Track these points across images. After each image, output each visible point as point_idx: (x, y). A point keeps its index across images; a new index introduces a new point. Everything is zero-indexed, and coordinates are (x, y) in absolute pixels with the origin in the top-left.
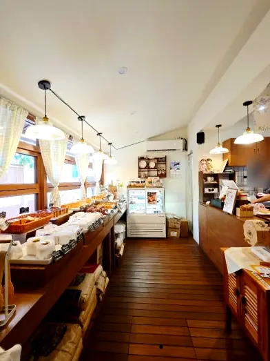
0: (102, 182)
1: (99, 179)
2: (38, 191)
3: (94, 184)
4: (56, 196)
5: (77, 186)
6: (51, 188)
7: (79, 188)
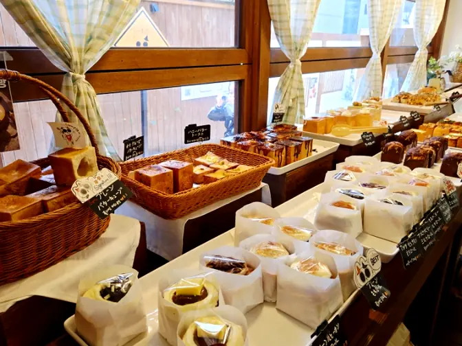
0: (435, 48)
1: (429, 39)
2: (243, 73)
3: (410, 55)
4: (294, 93)
5: (358, 58)
6: (279, 64)
7: (364, 65)
